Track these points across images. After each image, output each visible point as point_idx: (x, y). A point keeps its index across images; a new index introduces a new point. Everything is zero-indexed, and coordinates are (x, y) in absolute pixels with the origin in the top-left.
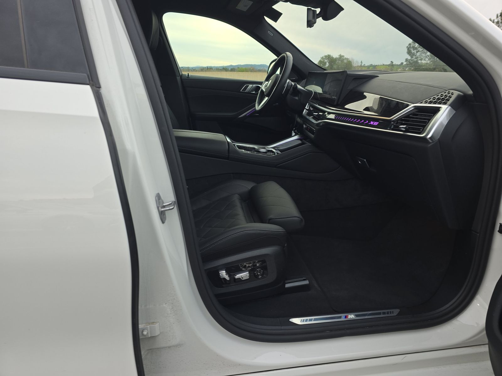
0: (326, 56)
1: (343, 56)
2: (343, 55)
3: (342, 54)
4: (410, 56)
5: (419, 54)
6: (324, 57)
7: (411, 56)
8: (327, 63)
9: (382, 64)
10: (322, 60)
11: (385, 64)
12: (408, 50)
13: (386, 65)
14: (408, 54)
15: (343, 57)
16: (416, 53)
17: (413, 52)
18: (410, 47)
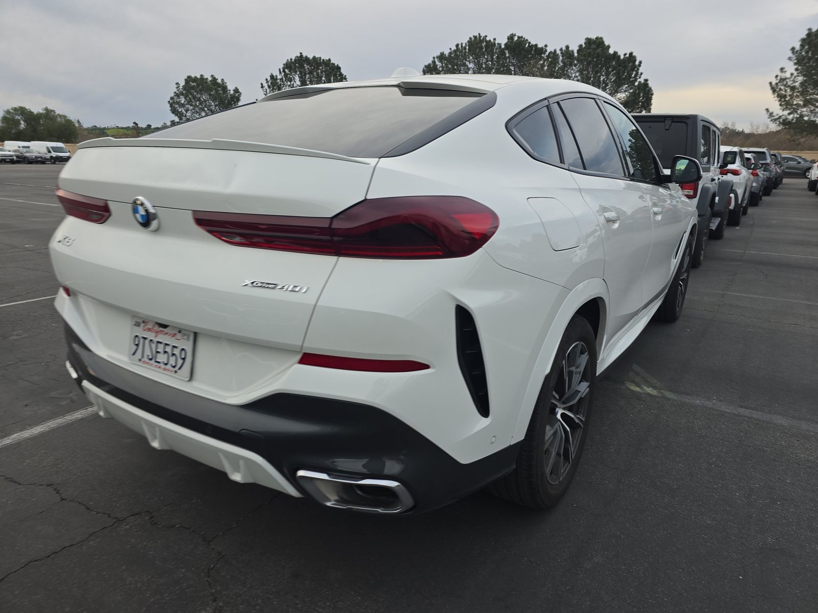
0: (16, 108)
1: (53, 111)
2: (52, 109)
3: (50, 108)
4: (177, 117)
5: (190, 114)
6: (11, 111)
7: (179, 117)
8: (22, 122)
9: (114, 126)
10: (8, 116)
11: (120, 126)
12: (171, 105)
13: (122, 128)
14: (173, 113)
15: (52, 113)
16: (185, 112)
17: (180, 110)
18: (173, 102)
